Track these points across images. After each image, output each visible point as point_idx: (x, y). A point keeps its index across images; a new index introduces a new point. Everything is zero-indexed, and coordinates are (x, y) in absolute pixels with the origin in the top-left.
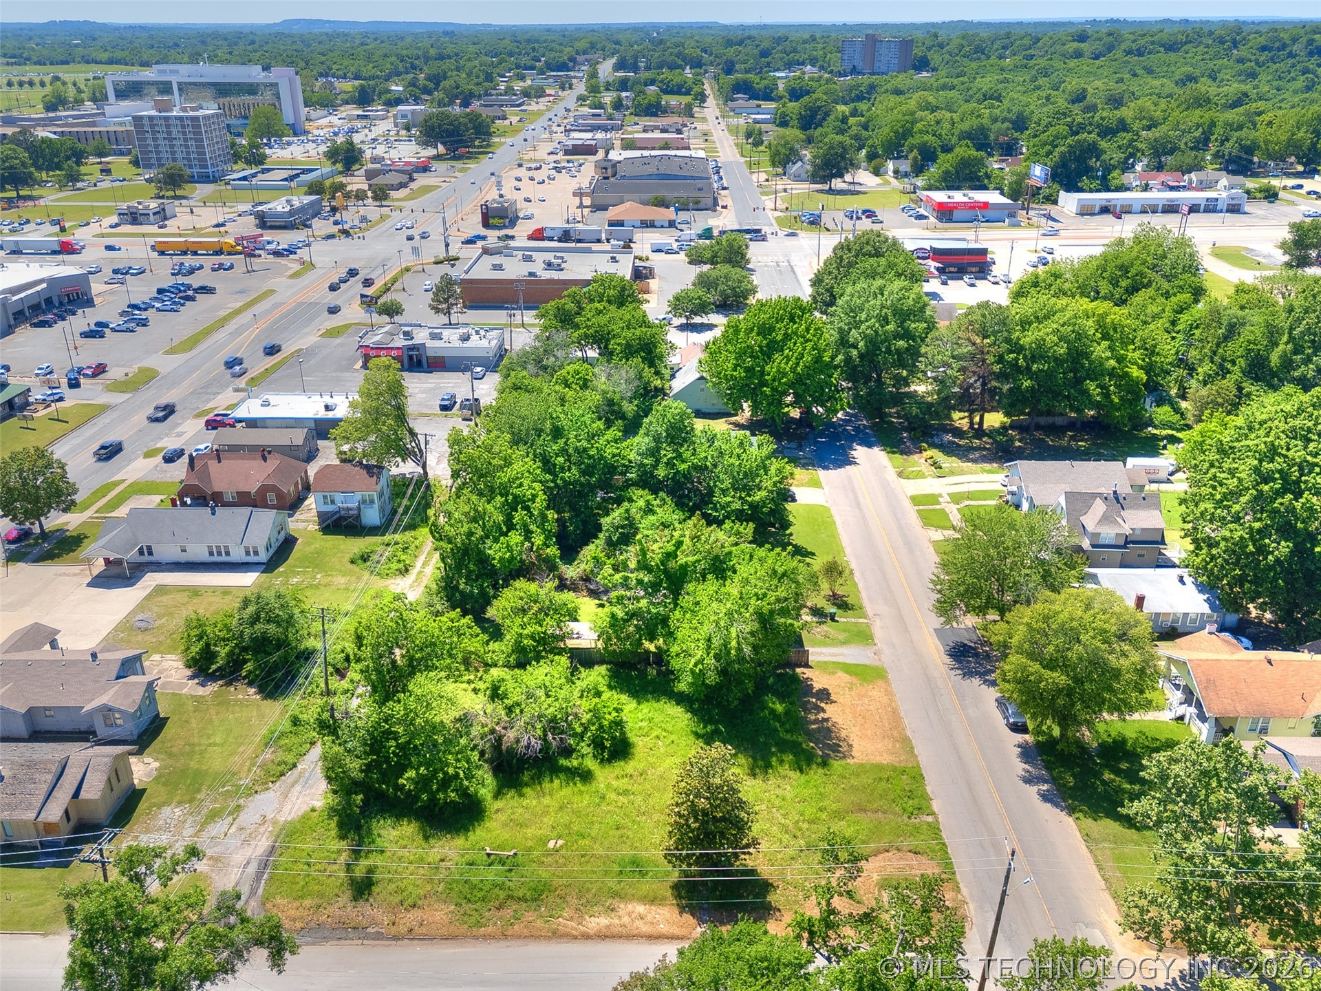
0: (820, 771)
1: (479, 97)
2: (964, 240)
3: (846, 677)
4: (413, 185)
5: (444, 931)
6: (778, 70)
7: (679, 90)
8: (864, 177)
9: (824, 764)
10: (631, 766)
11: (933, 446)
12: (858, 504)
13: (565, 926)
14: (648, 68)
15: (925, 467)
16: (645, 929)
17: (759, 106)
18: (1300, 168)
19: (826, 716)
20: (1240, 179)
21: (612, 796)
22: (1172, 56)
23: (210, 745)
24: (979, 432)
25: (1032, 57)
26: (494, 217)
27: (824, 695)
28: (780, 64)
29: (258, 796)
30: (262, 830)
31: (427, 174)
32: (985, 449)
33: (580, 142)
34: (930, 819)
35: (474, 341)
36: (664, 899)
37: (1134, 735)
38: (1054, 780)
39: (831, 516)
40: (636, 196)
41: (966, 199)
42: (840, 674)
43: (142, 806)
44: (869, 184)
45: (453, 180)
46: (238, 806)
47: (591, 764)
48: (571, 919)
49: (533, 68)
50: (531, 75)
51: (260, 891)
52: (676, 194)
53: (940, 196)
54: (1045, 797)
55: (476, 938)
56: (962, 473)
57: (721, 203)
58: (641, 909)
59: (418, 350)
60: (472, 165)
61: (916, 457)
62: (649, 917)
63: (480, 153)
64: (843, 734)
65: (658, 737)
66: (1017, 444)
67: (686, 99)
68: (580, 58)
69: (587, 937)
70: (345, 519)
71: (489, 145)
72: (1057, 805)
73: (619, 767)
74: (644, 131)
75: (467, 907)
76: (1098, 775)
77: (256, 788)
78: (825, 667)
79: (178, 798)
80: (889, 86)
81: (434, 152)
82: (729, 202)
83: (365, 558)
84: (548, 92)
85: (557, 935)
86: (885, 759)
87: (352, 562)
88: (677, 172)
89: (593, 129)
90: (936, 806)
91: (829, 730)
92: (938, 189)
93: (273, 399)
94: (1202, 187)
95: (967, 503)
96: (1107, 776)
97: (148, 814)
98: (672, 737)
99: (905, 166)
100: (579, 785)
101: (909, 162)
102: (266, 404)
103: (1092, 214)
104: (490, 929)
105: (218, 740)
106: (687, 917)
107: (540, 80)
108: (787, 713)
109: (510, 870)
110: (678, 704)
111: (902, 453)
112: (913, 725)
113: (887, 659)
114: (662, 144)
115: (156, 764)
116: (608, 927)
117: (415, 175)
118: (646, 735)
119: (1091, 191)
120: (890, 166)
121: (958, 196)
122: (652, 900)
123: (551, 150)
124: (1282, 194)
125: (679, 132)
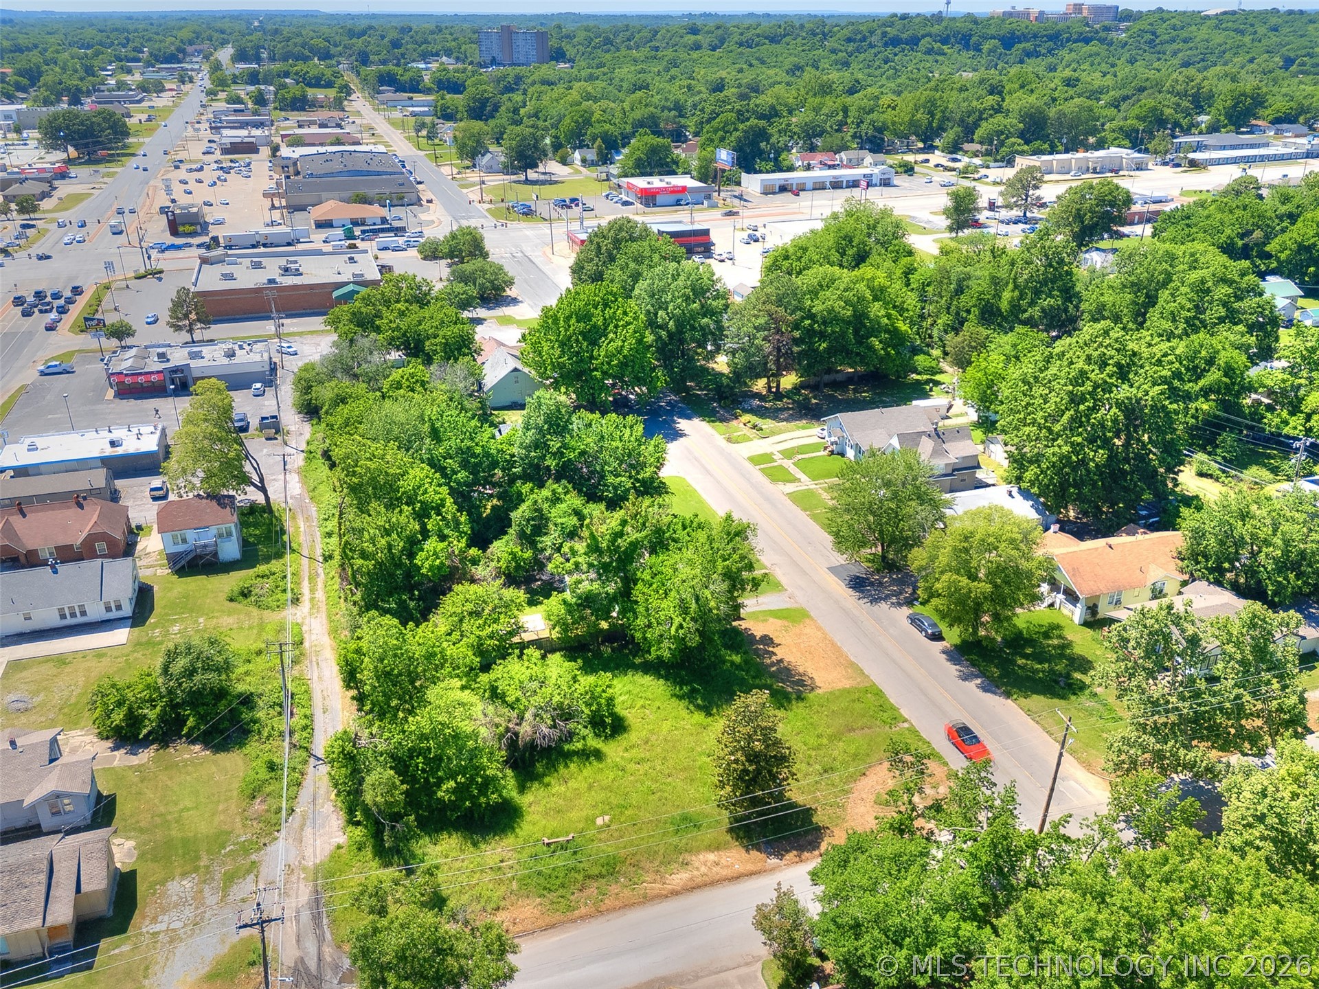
0: (801, 704)
1: (88, 93)
2: (680, 222)
3: (778, 622)
4: (56, 194)
5: (540, 923)
6: (414, 61)
7: (317, 83)
8: (553, 167)
9: (800, 698)
10: (633, 737)
11: (745, 411)
12: (708, 472)
13: (652, 889)
14: (272, 59)
15: (747, 431)
16: (725, 872)
17: (411, 99)
18: (921, 145)
19: (779, 657)
20: (881, 157)
21: (632, 767)
22: (776, 48)
23: (182, 811)
24: (779, 395)
25: (657, 49)
26: (183, 225)
27: (766, 640)
28: (415, 55)
29: (268, 848)
30: (294, 878)
31: (67, 181)
32: (789, 409)
33: (239, 140)
34: (906, 725)
35: (241, 357)
36: (726, 843)
37: (1025, 625)
38: (982, 674)
39: (689, 486)
40: (336, 194)
41: (663, 185)
42: (771, 620)
43: (142, 888)
44: (561, 173)
45: (103, 186)
46: (253, 862)
47: (593, 743)
48: (655, 881)
49: (138, 60)
50: (137, 68)
51: (328, 936)
52: (377, 191)
53: (641, 182)
54: (985, 690)
55: (574, 921)
56: (781, 432)
57: (424, 199)
58: (712, 857)
59: (182, 371)
60: (115, 168)
61: (734, 423)
62: (723, 862)
63: (118, 155)
64: (801, 670)
65: (643, 707)
66: (814, 401)
67: (332, 93)
68: (190, 49)
69: (675, 893)
70: (200, 557)
71: (125, 147)
72: (995, 693)
73: (623, 740)
74: (300, 126)
75: (551, 896)
76: (1014, 663)
77: (263, 841)
78: (755, 616)
79: (179, 870)
80: (535, 77)
81: (64, 156)
82: (431, 197)
83: (245, 594)
84: (168, 86)
85: (647, 899)
86: (847, 684)
87: (231, 600)
88: (365, 168)
89: (243, 125)
90: (905, 712)
91: (787, 669)
92: (633, 175)
93: (40, 442)
94: (851, 165)
95: (800, 457)
96: (1021, 662)
97: (154, 894)
98: (657, 704)
99: (592, 155)
100: (595, 763)
101: (594, 151)
102: (32, 448)
103: (774, 193)
104: (583, 910)
105: (188, 804)
106: (754, 853)
107: (152, 74)
108: (746, 662)
109: (575, 853)
110: (646, 673)
111: (721, 421)
112: (853, 650)
113: (802, 600)
114: (333, 139)
115: (131, 844)
116: (691, 879)
117: (56, 183)
118: (632, 707)
119: (768, 172)
120: (577, 155)
121: (656, 182)
122: (716, 847)
123: (204, 150)
124: (917, 168)
125: (339, 126)
